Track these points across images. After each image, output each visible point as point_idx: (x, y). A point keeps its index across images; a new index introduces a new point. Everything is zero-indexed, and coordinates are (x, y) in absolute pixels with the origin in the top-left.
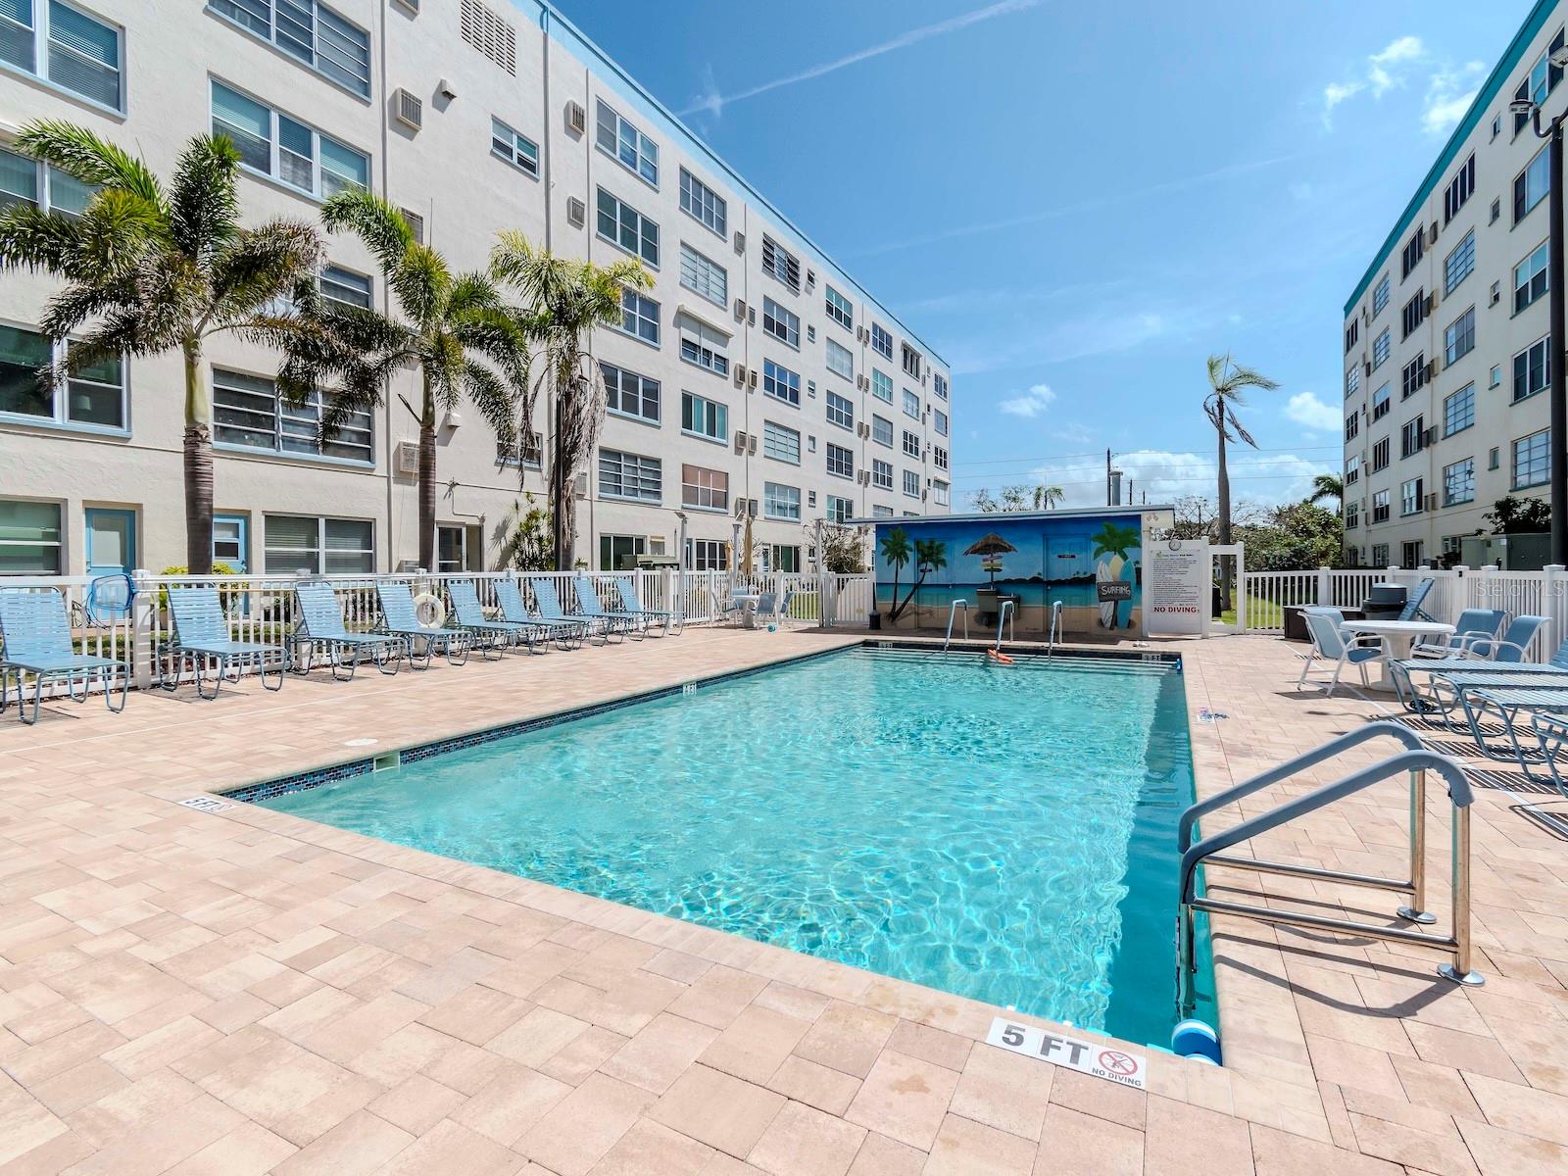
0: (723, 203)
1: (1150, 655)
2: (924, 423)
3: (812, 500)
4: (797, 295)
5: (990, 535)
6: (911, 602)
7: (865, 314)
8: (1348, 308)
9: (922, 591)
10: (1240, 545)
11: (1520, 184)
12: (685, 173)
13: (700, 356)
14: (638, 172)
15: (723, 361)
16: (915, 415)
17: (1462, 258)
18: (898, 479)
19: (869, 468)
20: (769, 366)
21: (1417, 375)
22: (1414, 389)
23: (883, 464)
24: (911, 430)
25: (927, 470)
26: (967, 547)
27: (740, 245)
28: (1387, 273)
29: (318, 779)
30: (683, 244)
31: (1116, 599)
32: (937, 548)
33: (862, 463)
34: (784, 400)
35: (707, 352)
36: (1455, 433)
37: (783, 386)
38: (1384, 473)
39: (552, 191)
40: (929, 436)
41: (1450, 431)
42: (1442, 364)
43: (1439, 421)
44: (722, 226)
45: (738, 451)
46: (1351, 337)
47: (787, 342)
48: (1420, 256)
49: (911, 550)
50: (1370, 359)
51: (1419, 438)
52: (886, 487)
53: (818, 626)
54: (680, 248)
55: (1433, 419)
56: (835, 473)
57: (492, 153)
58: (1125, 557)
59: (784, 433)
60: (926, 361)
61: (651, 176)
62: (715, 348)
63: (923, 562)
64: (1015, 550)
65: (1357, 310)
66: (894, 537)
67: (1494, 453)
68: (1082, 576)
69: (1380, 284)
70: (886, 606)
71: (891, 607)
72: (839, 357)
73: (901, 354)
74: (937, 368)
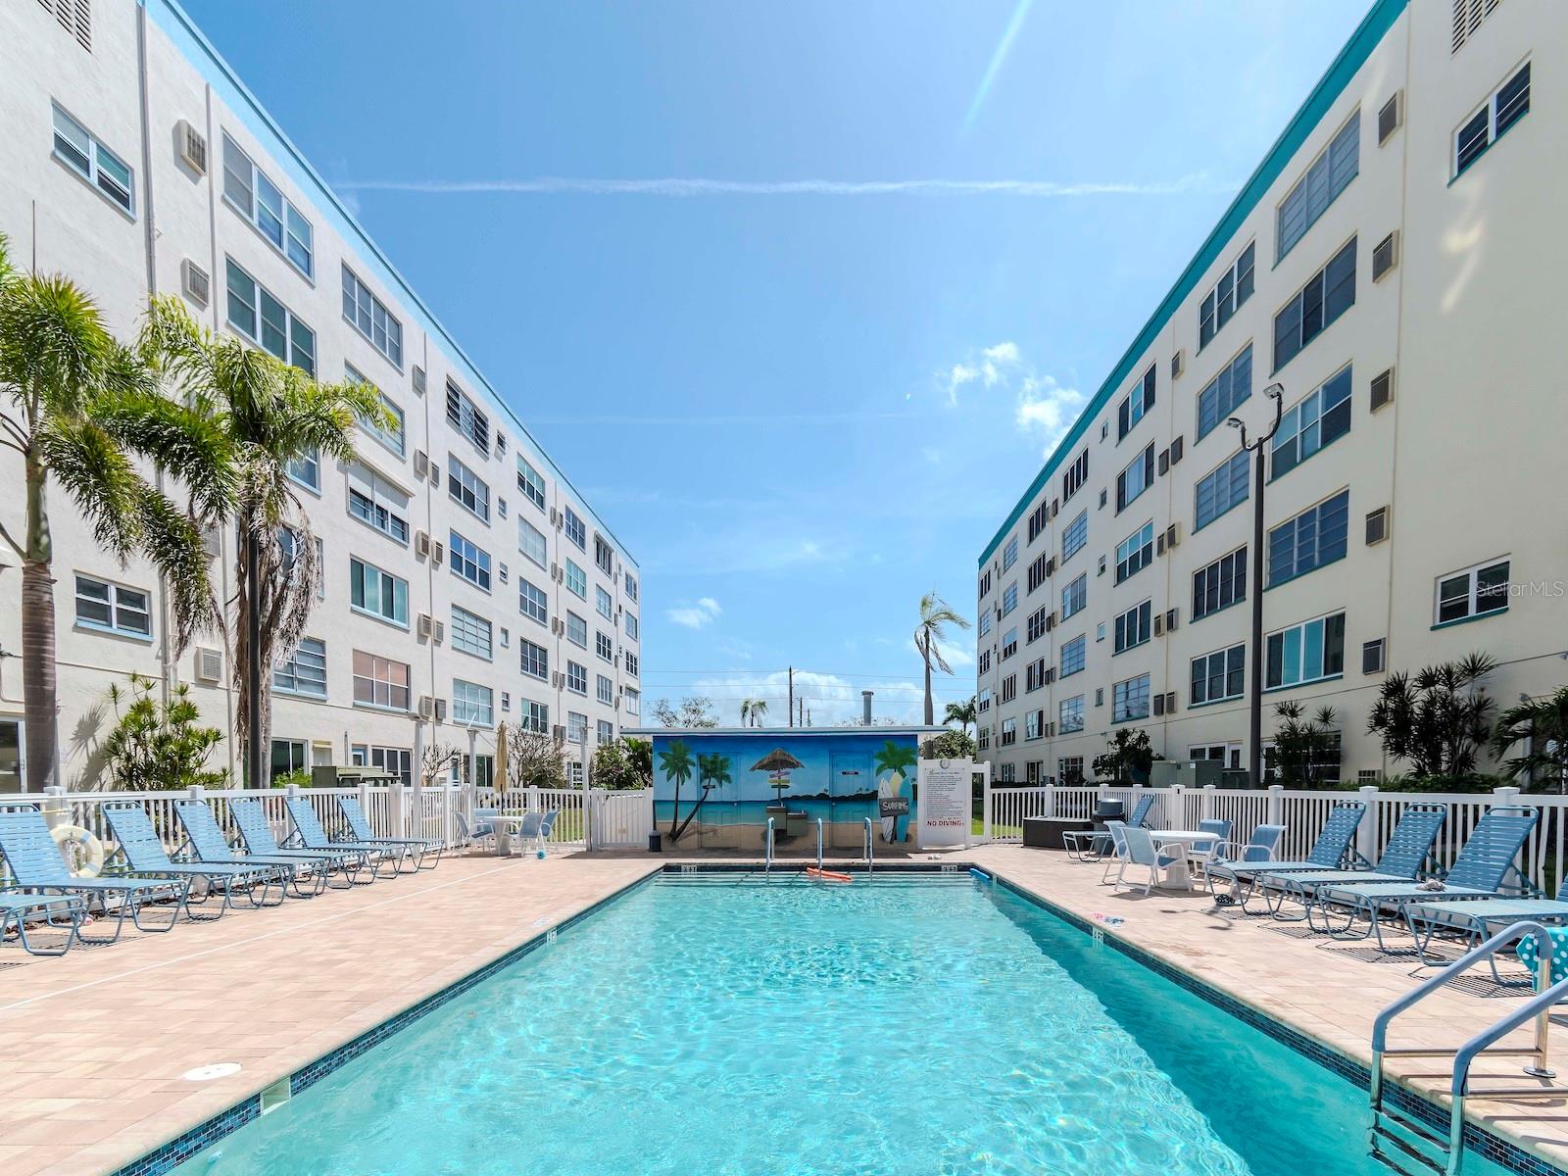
0: (398, 325)
1: (948, 867)
2: (616, 625)
3: (506, 703)
4: (487, 459)
5: (778, 751)
6: (694, 820)
7: (559, 496)
8: (982, 560)
9: (705, 809)
10: (987, 763)
11: (1121, 480)
12: (348, 272)
13: (373, 514)
14: (285, 253)
15: (401, 525)
16: (607, 616)
17: (1077, 532)
18: (592, 684)
19: (564, 670)
20: (456, 538)
21: (1040, 625)
22: (1037, 636)
23: (577, 666)
24: (604, 632)
25: (620, 676)
26: (754, 762)
27: (420, 385)
28: (1016, 536)
29: (192, 1144)
30: (348, 365)
31: (895, 814)
32: (722, 761)
33: (557, 665)
34: (474, 583)
35: (382, 511)
36: (1070, 674)
37: (474, 568)
38: (1010, 704)
39: (157, 244)
40: (621, 640)
41: (1065, 673)
42: (1059, 618)
43: (1057, 663)
44: (397, 355)
45: (422, 639)
46: (985, 586)
47: (475, 513)
48: (1044, 526)
49: (694, 765)
50: (1001, 606)
51: (1041, 676)
52: (580, 692)
53: (585, 849)
54: (343, 370)
55: (1053, 661)
56: (529, 673)
57: (54, 156)
58: (903, 775)
59: (473, 622)
60: (618, 558)
61: (304, 262)
62: (392, 508)
63: (706, 777)
64: (802, 766)
65: (990, 563)
66: (675, 750)
67: (1100, 693)
68: (864, 792)
69: (1009, 544)
70: (666, 825)
71: (671, 826)
72: (532, 539)
73: (594, 546)
74: (628, 567)
